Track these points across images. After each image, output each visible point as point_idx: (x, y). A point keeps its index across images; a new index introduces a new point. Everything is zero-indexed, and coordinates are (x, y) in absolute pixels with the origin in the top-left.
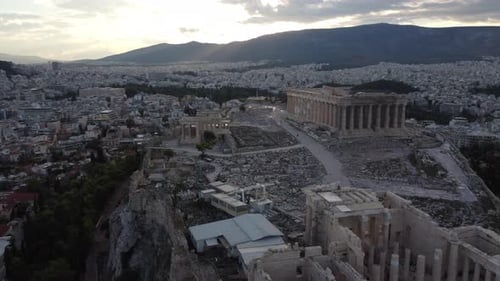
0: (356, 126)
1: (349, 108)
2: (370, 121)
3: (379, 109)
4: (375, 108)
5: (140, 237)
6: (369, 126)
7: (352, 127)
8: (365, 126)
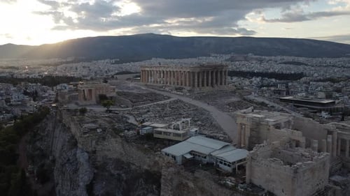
0: (203, 85)
1: (199, 73)
2: (210, 82)
3: (214, 74)
4: (212, 73)
5: (96, 171)
6: (210, 84)
7: (201, 86)
8: (207, 85)
